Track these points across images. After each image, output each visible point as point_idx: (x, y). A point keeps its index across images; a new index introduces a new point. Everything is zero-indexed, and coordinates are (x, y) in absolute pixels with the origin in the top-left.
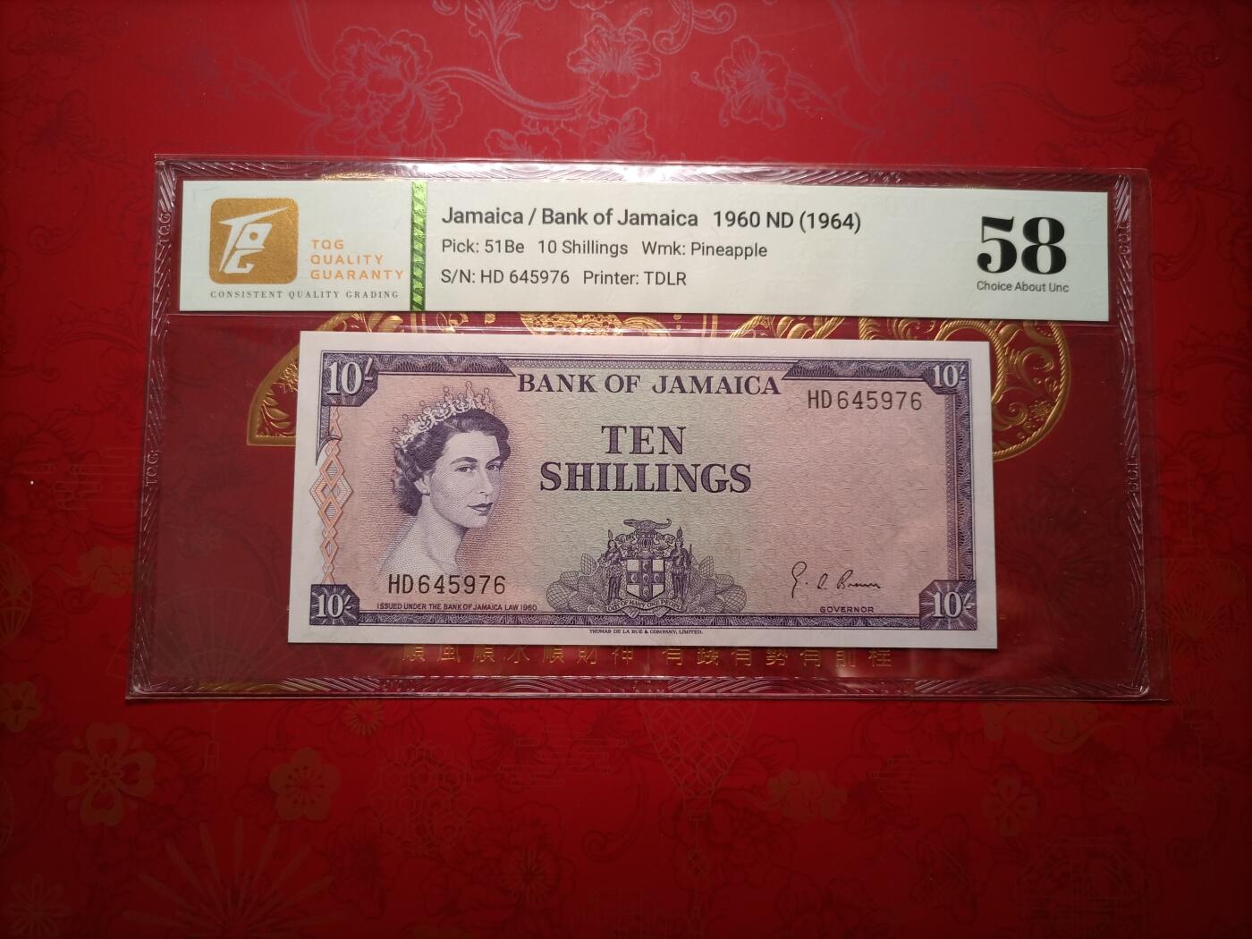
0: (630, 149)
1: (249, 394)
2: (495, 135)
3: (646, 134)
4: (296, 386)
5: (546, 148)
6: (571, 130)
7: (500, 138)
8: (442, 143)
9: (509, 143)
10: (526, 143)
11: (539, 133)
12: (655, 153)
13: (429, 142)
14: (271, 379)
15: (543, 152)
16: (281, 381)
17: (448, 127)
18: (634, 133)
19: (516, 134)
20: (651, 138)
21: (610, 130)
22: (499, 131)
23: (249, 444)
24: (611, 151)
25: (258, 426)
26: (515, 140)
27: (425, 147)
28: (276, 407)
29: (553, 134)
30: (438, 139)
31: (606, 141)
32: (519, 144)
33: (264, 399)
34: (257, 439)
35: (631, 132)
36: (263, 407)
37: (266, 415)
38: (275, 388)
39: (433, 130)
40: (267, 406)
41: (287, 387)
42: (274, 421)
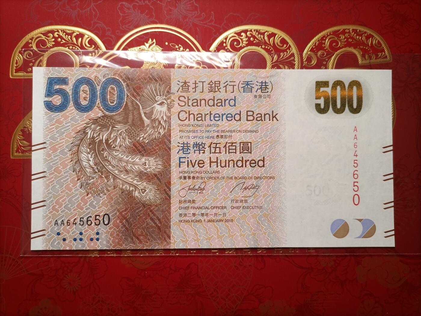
0: (187, 10)
1: (10, 134)
2: (122, 5)
3: (194, 3)
4: (31, 129)
5: (147, 11)
6: (158, 2)
7: (125, 7)
8: (97, 10)
9: (129, 9)
10: (137, 9)
11: (144, 4)
12: (199, 12)
13: (90, 10)
14: (20, 127)
15: (146, 13)
16: (25, 127)
17: (99, 2)
18: (189, 3)
19: (133, 4)
20: (196, 5)
21: (177, 1)
22: (124, 3)
23: (11, 157)
24: (178, 11)
25: (15, 149)
26: (131, 7)
27: (89, 12)
28: (24, 140)
29: (150, 4)
30: (95, 8)
31: (176, 7)
32: (134, 10)
33: (17, 136)
34: (15, 155)
35: (187, 2)
36: (17, 140)
37: (19, 144)
38: (22, 131)
39: (92, 4)
40: (19, 139)
41: (28, 130)
42: (23, 147)
